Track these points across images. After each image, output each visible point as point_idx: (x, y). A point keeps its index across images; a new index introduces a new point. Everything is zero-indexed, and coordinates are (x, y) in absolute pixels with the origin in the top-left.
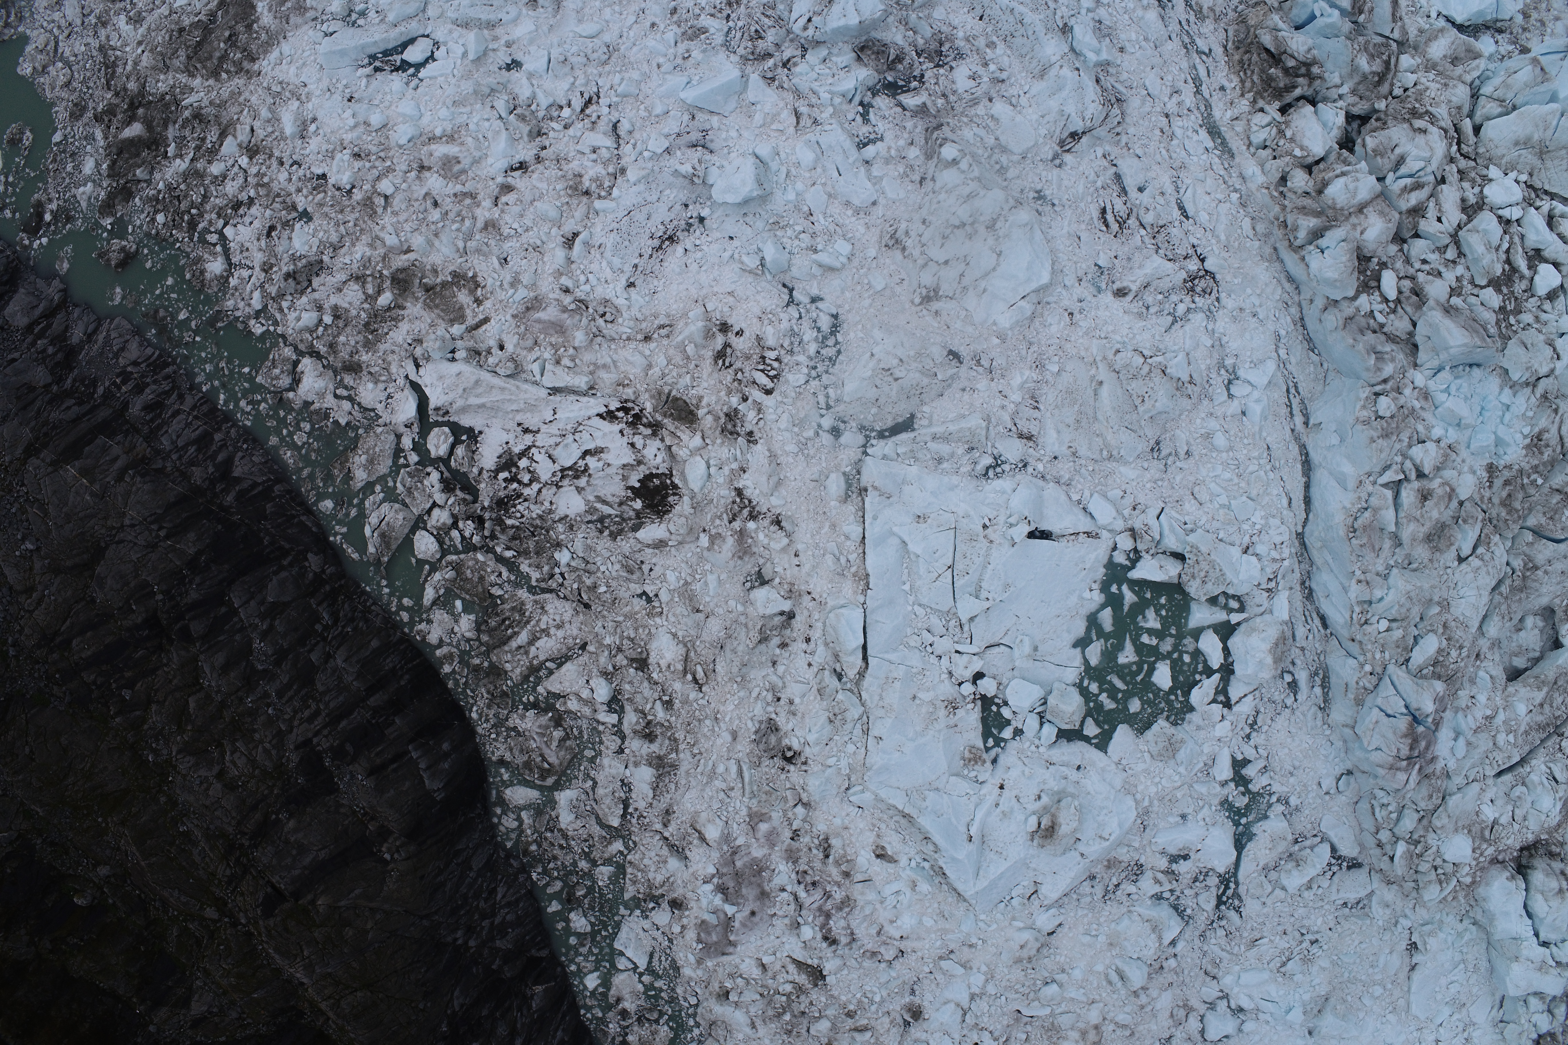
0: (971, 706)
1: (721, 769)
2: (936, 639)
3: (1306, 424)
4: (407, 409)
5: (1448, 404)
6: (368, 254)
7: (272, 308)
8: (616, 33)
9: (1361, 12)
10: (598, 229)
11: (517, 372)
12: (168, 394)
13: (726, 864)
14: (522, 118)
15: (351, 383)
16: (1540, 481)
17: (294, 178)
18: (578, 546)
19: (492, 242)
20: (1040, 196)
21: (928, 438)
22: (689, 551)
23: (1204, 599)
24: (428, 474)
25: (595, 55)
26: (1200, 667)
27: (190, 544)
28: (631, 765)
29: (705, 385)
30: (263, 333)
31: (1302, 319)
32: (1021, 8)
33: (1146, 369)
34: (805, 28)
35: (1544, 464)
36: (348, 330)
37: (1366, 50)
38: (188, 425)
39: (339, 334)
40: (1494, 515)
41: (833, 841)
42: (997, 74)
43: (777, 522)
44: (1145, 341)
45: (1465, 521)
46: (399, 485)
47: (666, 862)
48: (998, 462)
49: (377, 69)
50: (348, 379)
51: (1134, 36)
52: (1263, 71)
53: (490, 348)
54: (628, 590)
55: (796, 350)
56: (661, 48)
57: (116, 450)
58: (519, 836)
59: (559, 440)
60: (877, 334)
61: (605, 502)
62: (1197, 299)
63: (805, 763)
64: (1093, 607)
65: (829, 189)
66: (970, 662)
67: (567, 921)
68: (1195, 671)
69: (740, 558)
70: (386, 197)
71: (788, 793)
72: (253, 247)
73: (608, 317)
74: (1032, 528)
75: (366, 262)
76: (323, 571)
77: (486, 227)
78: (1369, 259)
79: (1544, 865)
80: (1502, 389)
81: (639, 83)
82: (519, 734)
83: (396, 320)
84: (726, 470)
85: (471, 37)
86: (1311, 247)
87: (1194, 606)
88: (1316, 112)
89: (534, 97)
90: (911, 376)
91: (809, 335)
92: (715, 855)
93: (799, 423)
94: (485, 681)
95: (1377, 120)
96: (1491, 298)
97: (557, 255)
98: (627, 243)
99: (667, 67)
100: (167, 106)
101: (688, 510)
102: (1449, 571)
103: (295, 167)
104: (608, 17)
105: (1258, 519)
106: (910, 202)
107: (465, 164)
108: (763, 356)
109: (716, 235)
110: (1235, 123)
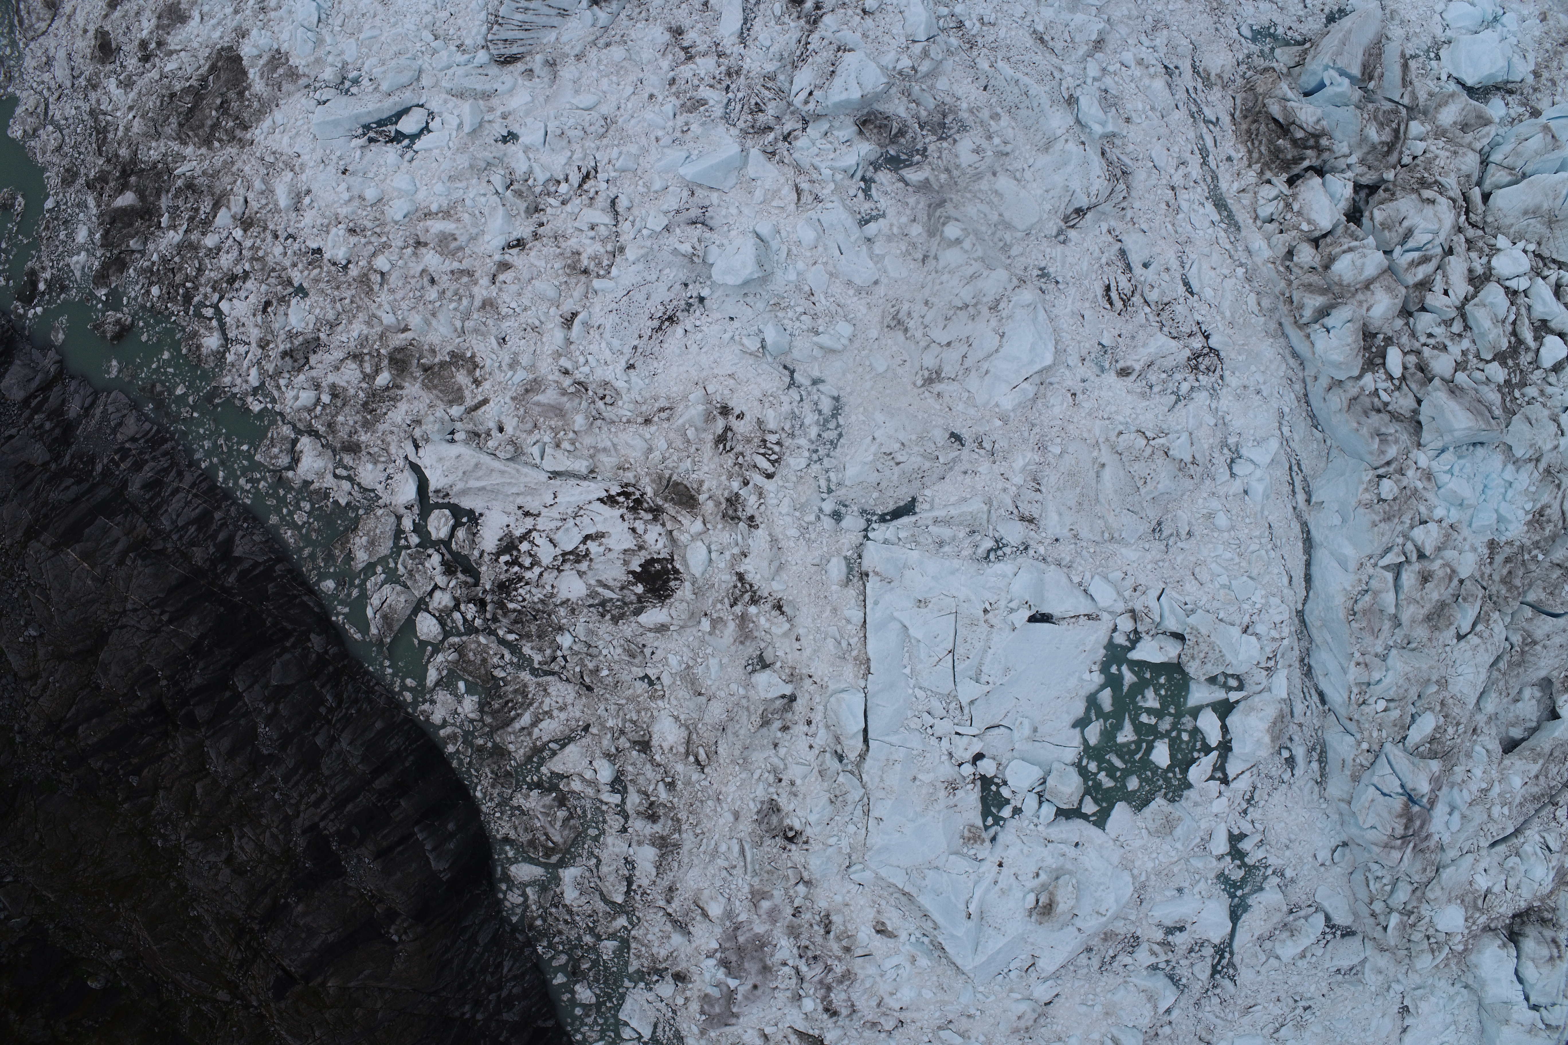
0: (971, 786)
1: (723, 848)
2: (937, 721)
3: (1308, 501)
4: (407, 491)
5: (1450, 486)
6: (365, 332)
7: (270, 385)
8: (614, 105)
9: (1371, 78)
10: (596, 309)
11: (517, 454)
12: (166, 471)
13: (728, 939)
14: (519, 194)
15: (351, 463)
16: (1541, 557)
17: (289, 252)
18: (580, 630)
19: (490, 322)
20: (1043, 274)
21: (930, 522)
22: (690, 635)
23: (1203, 679)
24: (430, 556)
26: (1198, 745)
27: (192, 628)
28: (634, 844)
29: (706, 469)
30: (261, 411)
31: (1306, 395)
32: (1026, 80)
33: (1149, 450)
34: (806, 102)
35: (1545, 539)
36: (347, 409)
37: (1375, 118)
38: (188, 503)
39: (337, 413)
40: (1494, 592)
41: (834, 918)
42: (1001, 147)
43: (779, 607)
44: (1148, 421)
45: (1464, 599)
46: (400, 566)
47: (669, 937)
48: (999, 545)
49: (371, 140)
50: (348, 459)
51: (1140, 106)
52: (1271, 142)
53: (490, 430)
54: (630, 673)
55: (797, 433)
57: (117, 532)
58: (525, 911)
59: (559, 524)
60: (879, 417)
61: (606, 586)
62: (1201, 377)
63: (806, 842)
64: (1093, 688)
65: (830, 268)
66: (969, 744)
67: (573, 992)
68: (1194, 749)
69: (742, 643)
70: (382, 274)
71: (790, 872)
72: (250, 322)
73: (608, 400)
74: (1033, 612)
75: (364, 340)
76: (326, 652)
77: (483, 306)
79: (1535, 933)
80: (1505, 465)
81: (637, 157)
82: (523, 813)
83: (395, 399)
84: (727, 555)
85: (466, 107)
86: (1317, 326)
87: (1193, 686)
88: (1324, 184)
89: (530, 172)
90: (913, 460)
91: (810, 418)
92: (718, 931)
93: (800, 508)
94: (489, 761)
95: (1385, 190)
96: (1497, 372)
97: (555, 336)
98: (626, 324)
99: (666, 140)
100: (159, 175)
101: (689, 596)
102: (1448, 649)
103: (290, 240)
104: (605, 88)
105: (1258, 598)
106: (912, 280)
107: (462, 241)
108: (764, 440)
109: (716, 315)
110: (1242, 195)
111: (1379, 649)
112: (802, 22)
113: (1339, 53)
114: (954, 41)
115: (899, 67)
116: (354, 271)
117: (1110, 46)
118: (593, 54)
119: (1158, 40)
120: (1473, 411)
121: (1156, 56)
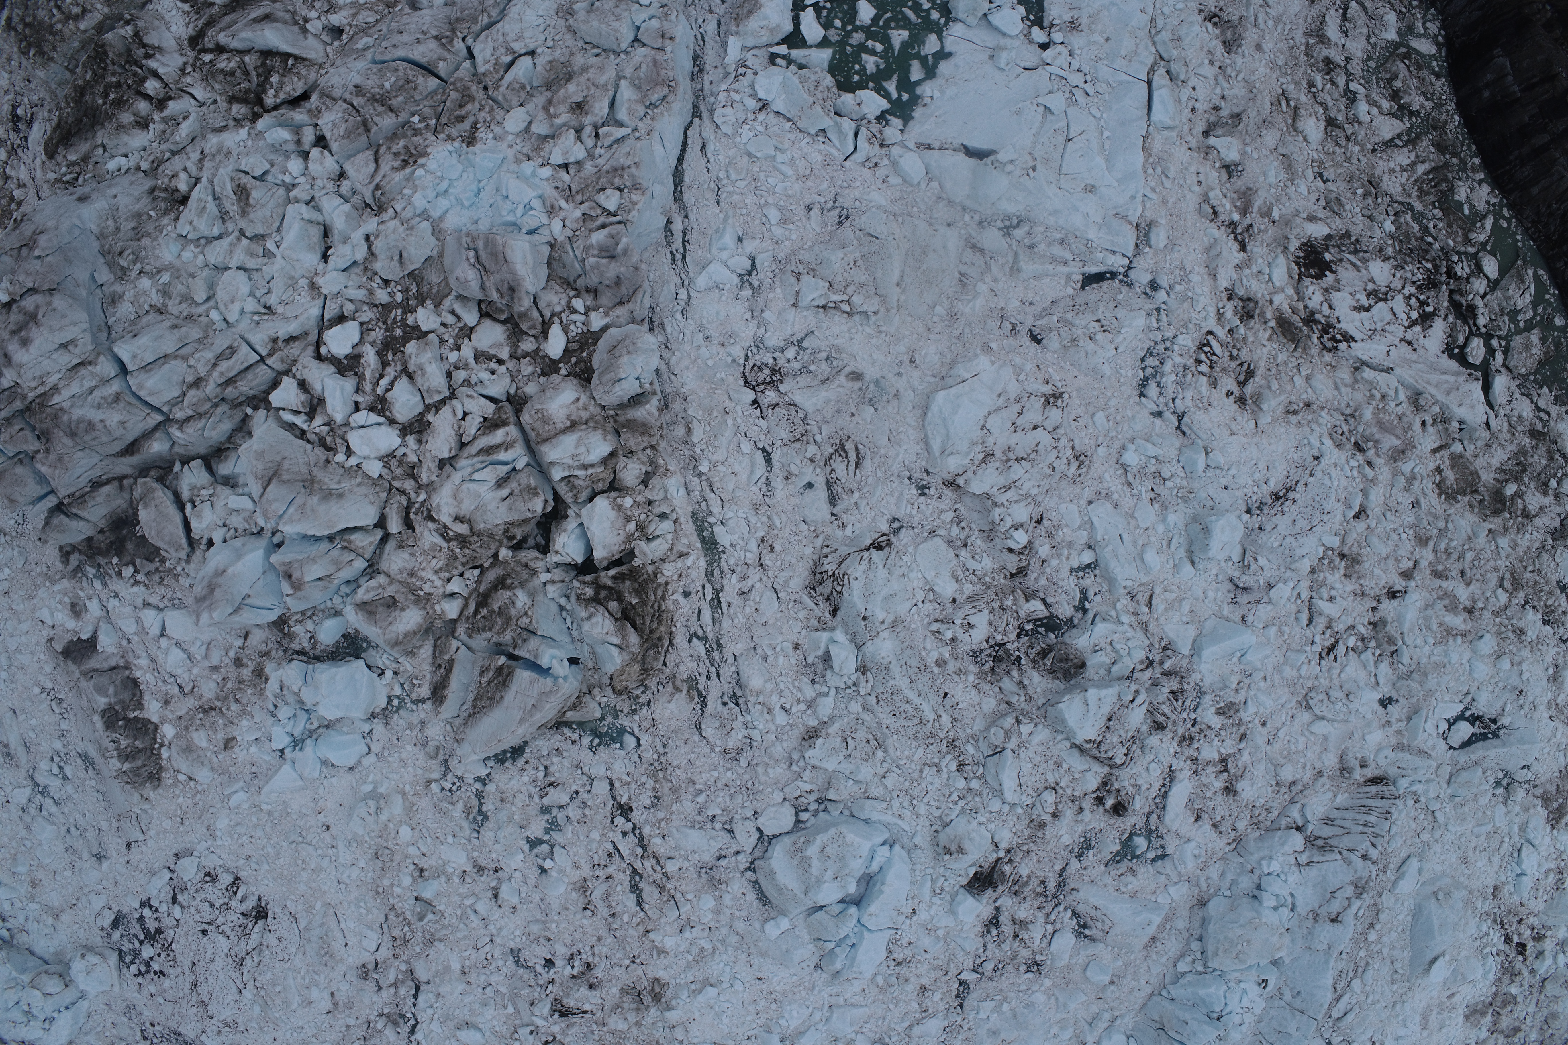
0: (1055, 22)
1: (1271, 24)
2: (1082, 85)
3: (669, 222)
4: (1499, 385)
5: (530, 196)
6: (1519, 537)
8: (1297, 721)
9: (501, 668)
10: (1339, 518)
11: (1416, 399)
14: (1391, 641)
15: (1537, 422)
18: (1376, 232)
19: (1424, 523)
20: (923, 489)
21: (1071, 264)
22: (1288, 209)
23: (816, 70)
25: (1320, 697)
26: (824, 13)
28: (1341, 45)
29: (1265, 350)
32: (909, 696)
33: (850, 290)
34: (1137, 692)
35: (405, 136)
36: (1538, 469)
37: (510, 619)
39: (1546, 468)
40: (482, 92)
42: (943, 627)
43: (1215, 215)
44: (840, 323)
45: (523, 87)
48: (1007, 231)
50: (1539, 426)
51: (781, 660)
52: (643, 604)
53: (1433, 426)
54: (1338, 187)
55: (1182, 369)
56: (1262, 697)
59: (1387, 328)
60: (1107, 370)
61: (1354, 265)
62: (771, 361)
63: (1201, 11)
64: (929, 84)
65: (1133, 523)
66: (1053, 59)
69: (1250, 189)
70: (1502, 587)
73: (1339, 431)
74: (986, 161)
75: (1521, 530)
77: (1428, 539)
78: (572, 375)
80: (444, 215)
81: (1285, 663)
82: (1425, 94)
83: (1501, 470)
84: (1255, 269)
85: (1419, 739)
86: (648, 387)
87: (826, 65)
88: (590, 551)
89: (1376, 663)
90: (1084, 322)
91: (1169, 380)
93: (1187, 300)
95: (514, 537)
97: (1375, 499)
98: (1317, 499)
99: (1258, 677)
101: (1290, 238)
102: (550, 44)
103: (1565, 638)
104: (1302, 740)
105: (745, 133)
106: (1055, 499)
107: (1440, 605)
108: (1211, 367)
109: (1239, 493)
110: (686, 550)
111: (641, 51)
112: (1116, 785)
114: (971, 750)
115: (1032, 725)
116: (1522, 597)
117: (797, 733)
118: (1308, 776)
119: (740, 736)
120: (500, 257)
121: (749, 718)
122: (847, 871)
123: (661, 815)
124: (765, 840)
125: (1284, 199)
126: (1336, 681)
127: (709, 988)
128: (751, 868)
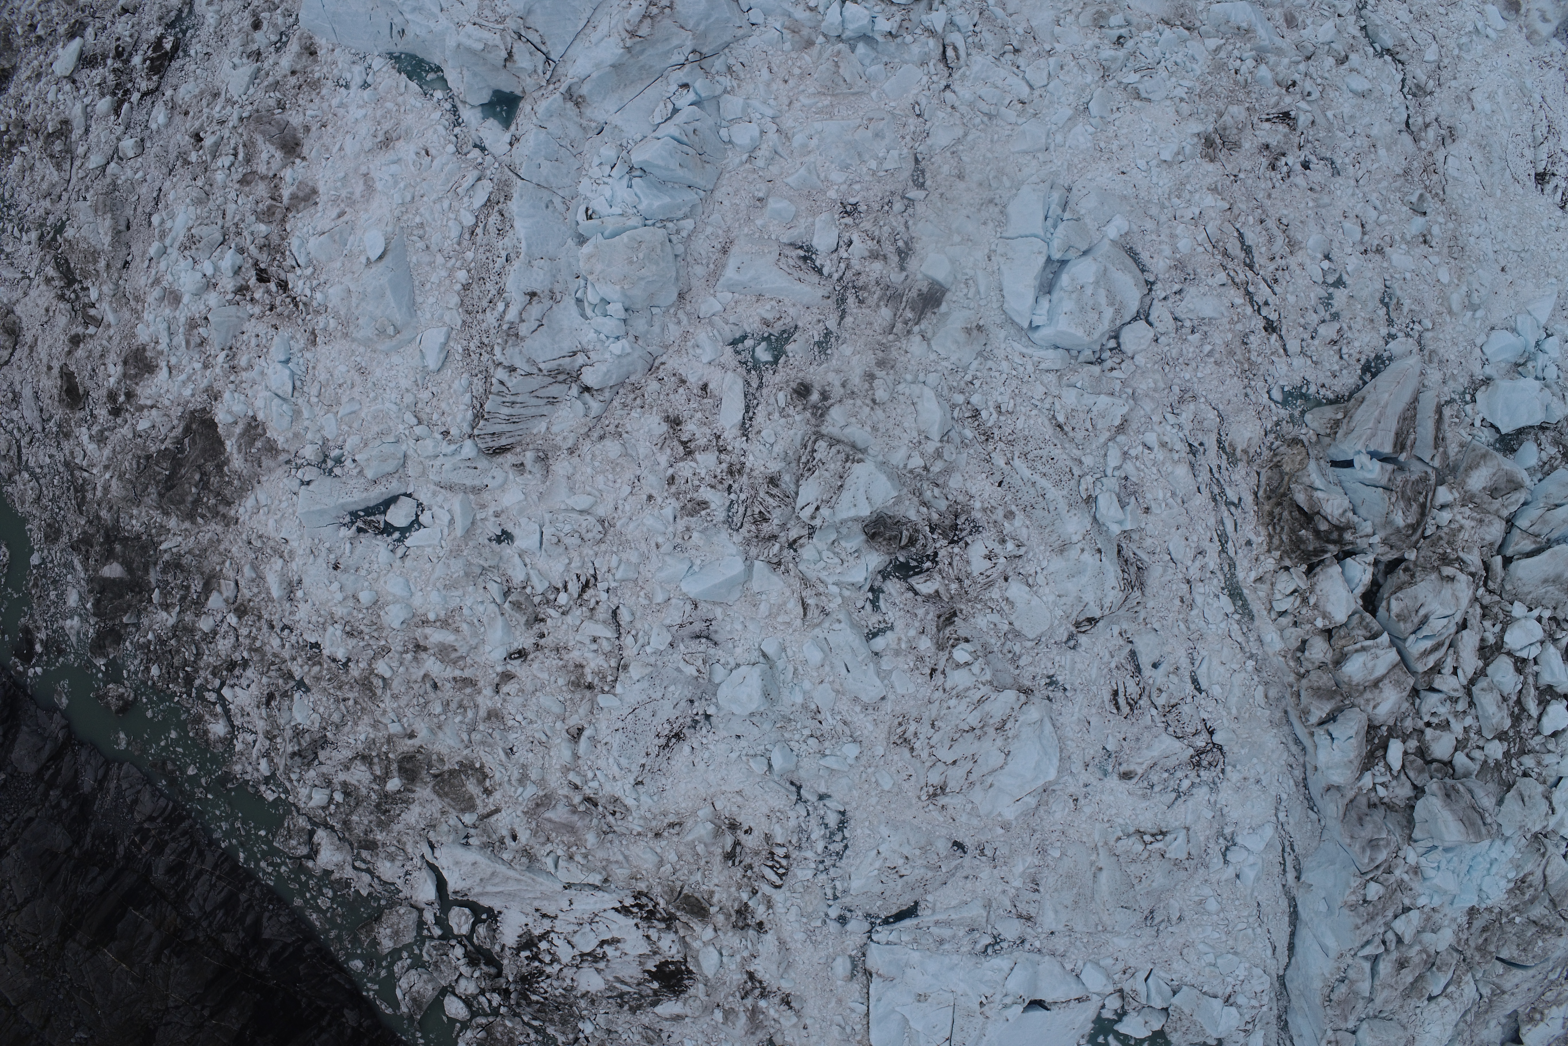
3: (1298, 878)
4: (426, 892)
5: (1436, 879)
6: (372, 736)
7: (281, 778)
8: (611, 506)
9: (1403, 449)
10: (603, 725)
11: (532, 863)
12: (187, 852)
14: (517, 605)
15: (369, 859)
16: (1518, 918)
17: (287, 645)
18: (601, 1020)
19: (496, 734)
20: (1052, 682)
21: (931, 924)
22: (704, 1023)
24: (453, 948)
25: (590, 535)
27: (233, 1021)
29: (716, 881)
31: (1305, 779)
32: (1043, 482)
33: (1146, 854)
34: (813, 517)
35: (1524, 903)
36: (360, 810)
37: (1403, 495)
38: (212, 886)
39: (351, 813)
40: (1469, 955)
42: (1014, 552)
43: (786, 1001)
44: (1147, 822)
45: (1438, 969)
46: (425, 954)
48: (997, 940)
49: (360, 530)
50: (365, 854)
51: (1161, 496)
52: (1293, 531)
53: (503, 837)
55: (803, 845)
56: (658, 526)
57: (148, 925)
59: (576, 928)
60: (884, 831)
61: (623, 982)
65: (837, 686)
69: (753, 1033)
70: (384, 679)
72: (254, 713)
73: (618, 815)
74: (1028, 1001)
75: (371, 743)
76: (360, 1025)
77: (489, 717)
78: (1379, 727)
80: (1493, 842)
81: (637, 566)
83: (408, 802)
84: (738, 958)
85: (456, 502)
86: (1321, 729)
88: (1343, 573)
89: (528, 579)
90: (915, 873)
91: (817, 833)
93: (807, 915)
95: (1406, 570)
96: (1496, 750)
97: (562, 752)
98: (633, 742)
99: (666, 547)
100: (144, 548)
101: (702, 996)
102: (1418, 1011)
103: (286, 631)
104: (600, 487)
105: (1241, 973)
106: (920, 696)
107: (463, 651)
108: (772, 854)
109: (723, 733)
110: (1258, 585)
111: (1350, 1023)
112: (809, 415)
113: (1374, 435)
114: (969, 433)
115: (909, 467)
116: (355, 671)
117: (1134, 427)
118: (586, 447)
119: (1184, 415)
120: (1466, 822)
121: (1181, 435)
122: (1074, 296)
123: (1239, 327)
124: (1143, 315)
125: (710, 1031)
126: (574, 554)
127: (1169, 159)
128: (1150, 285)
